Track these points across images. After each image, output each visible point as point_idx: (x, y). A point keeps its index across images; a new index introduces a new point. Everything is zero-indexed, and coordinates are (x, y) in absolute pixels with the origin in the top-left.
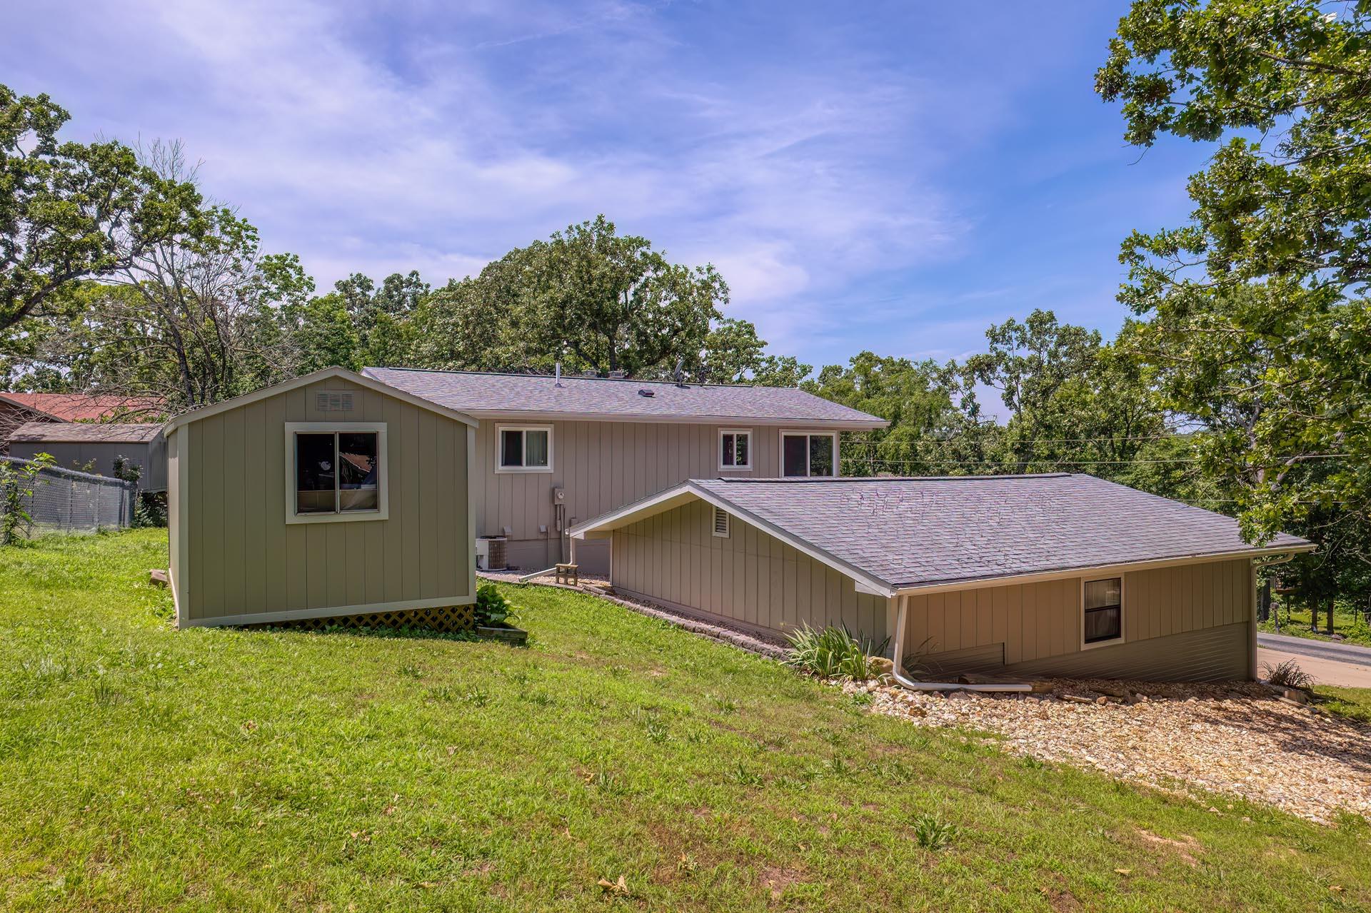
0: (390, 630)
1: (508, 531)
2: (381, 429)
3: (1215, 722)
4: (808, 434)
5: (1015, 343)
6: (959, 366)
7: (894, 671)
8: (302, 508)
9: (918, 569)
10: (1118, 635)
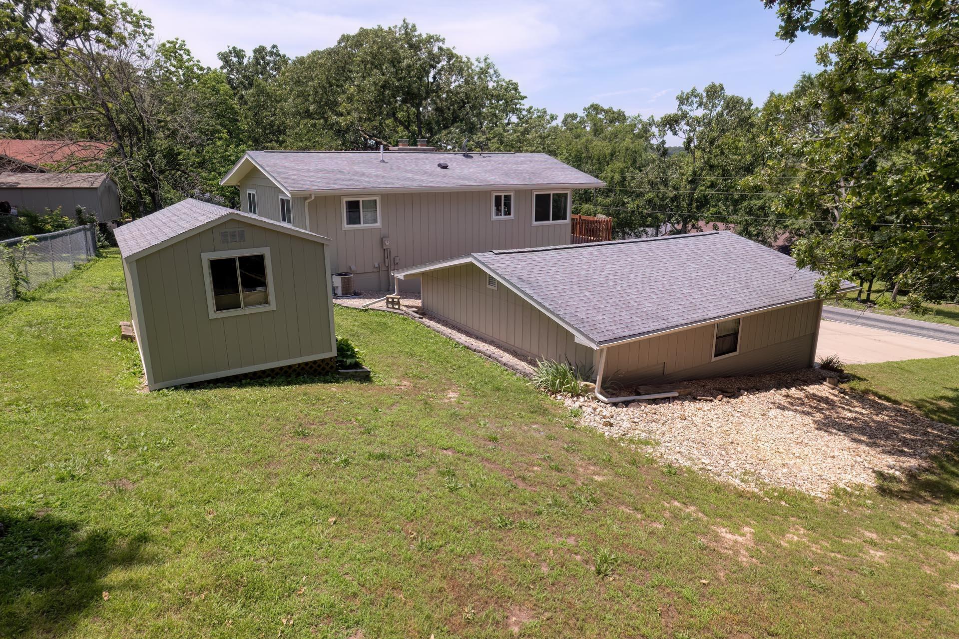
0: (283, 379)
1: (353, 268)
2: (266, 251)
3: (783, 408)
4: (551, 193)
5: (695, 105)
6: (656, 120)
7: (596, 391)
8: (219, 308)
9: (615, 327)
10: (735, 350)
